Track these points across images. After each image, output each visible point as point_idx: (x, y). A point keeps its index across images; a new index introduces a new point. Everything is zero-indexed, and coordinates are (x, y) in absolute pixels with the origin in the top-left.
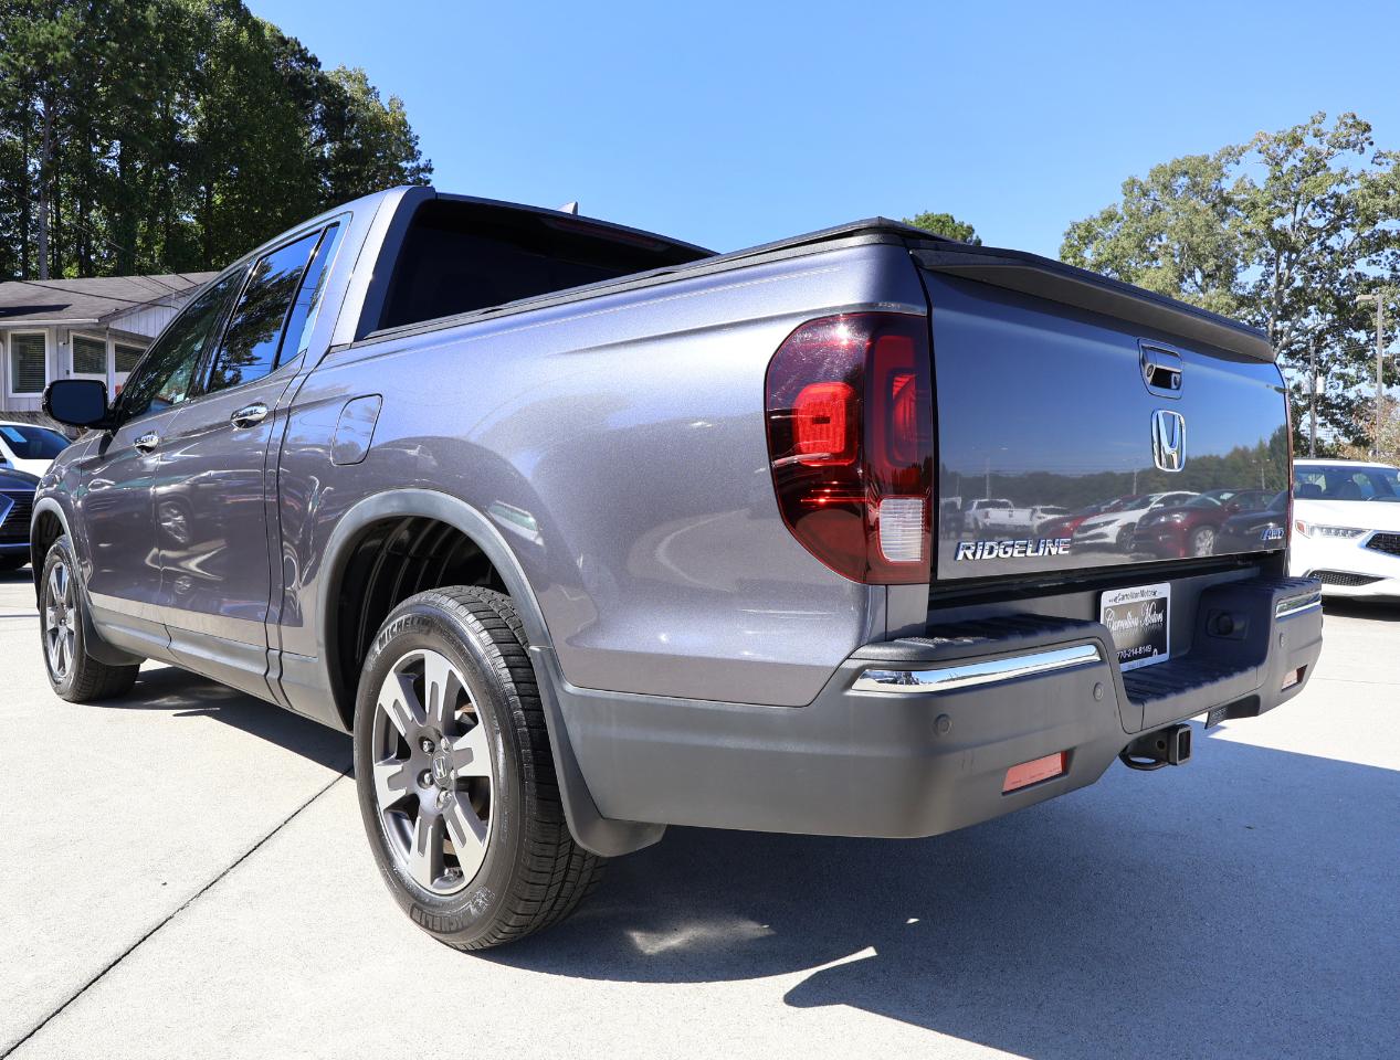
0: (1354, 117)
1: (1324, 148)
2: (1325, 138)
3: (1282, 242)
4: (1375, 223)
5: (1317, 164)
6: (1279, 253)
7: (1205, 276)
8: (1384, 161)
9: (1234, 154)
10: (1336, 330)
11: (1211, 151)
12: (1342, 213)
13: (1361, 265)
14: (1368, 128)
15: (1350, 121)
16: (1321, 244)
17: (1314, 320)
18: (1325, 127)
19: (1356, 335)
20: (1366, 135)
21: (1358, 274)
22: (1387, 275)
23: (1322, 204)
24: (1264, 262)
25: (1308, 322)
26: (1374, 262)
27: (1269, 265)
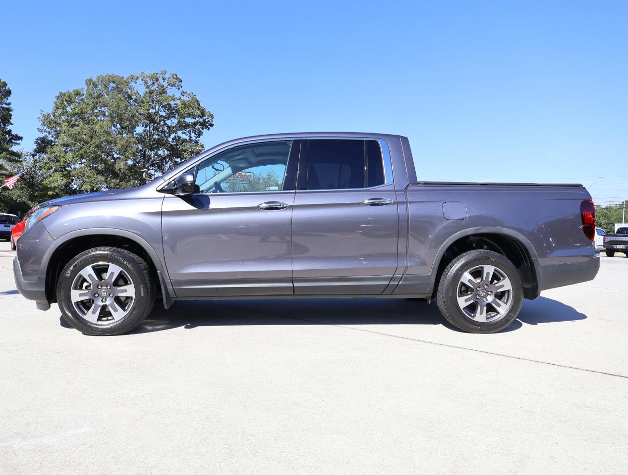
0: (176, 75)
1: (166, 84)
2: (166, 81)
3: (150, 118)
4: (184, 118)
5: (163, 92)
6: (150, 123)
7: (122, 128)
8: (185, 95)
9: (134, 79)
10: (170, 157)
11: (126, 75)
12: (172, 112)
13: (180, 133)
14: (181, 81)
15: (175, 76)
16: (164, 122)
17: (163, 152)
18: (166, 76)
19: (176, 160)
20: (180, 83)
21: (178, 136)
22: (188, 139)
23: (165, 107)
24: (144, 126)
25: (160, 152)
26: (184, 133)
27: (146, 127)
